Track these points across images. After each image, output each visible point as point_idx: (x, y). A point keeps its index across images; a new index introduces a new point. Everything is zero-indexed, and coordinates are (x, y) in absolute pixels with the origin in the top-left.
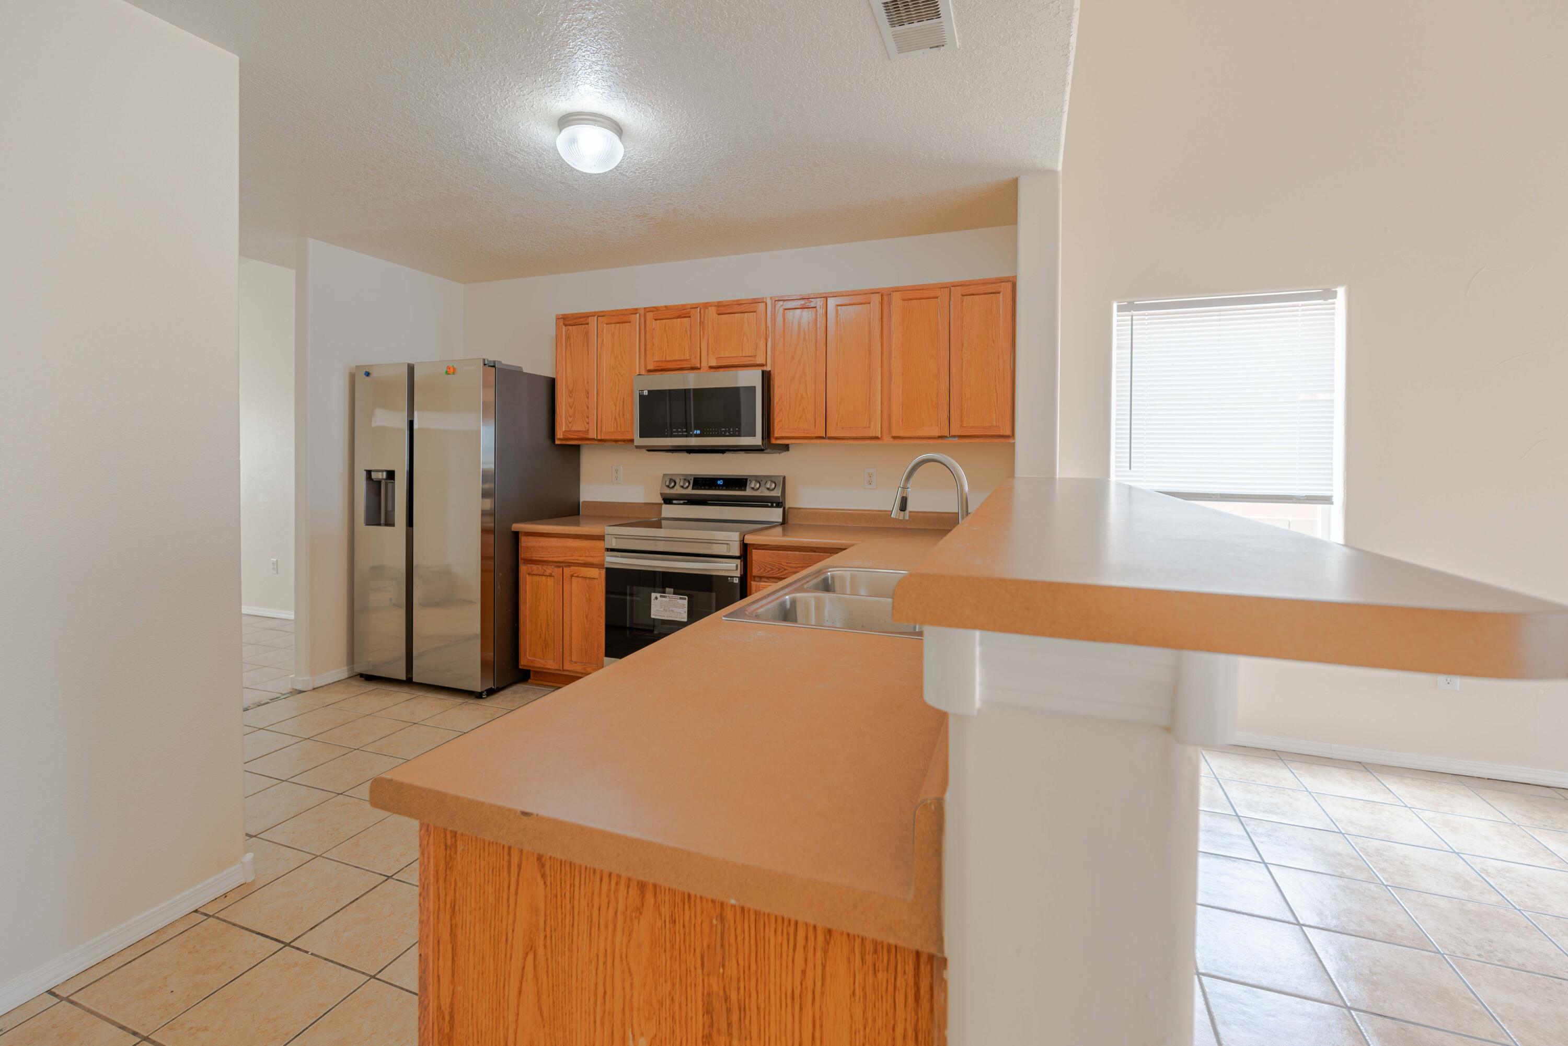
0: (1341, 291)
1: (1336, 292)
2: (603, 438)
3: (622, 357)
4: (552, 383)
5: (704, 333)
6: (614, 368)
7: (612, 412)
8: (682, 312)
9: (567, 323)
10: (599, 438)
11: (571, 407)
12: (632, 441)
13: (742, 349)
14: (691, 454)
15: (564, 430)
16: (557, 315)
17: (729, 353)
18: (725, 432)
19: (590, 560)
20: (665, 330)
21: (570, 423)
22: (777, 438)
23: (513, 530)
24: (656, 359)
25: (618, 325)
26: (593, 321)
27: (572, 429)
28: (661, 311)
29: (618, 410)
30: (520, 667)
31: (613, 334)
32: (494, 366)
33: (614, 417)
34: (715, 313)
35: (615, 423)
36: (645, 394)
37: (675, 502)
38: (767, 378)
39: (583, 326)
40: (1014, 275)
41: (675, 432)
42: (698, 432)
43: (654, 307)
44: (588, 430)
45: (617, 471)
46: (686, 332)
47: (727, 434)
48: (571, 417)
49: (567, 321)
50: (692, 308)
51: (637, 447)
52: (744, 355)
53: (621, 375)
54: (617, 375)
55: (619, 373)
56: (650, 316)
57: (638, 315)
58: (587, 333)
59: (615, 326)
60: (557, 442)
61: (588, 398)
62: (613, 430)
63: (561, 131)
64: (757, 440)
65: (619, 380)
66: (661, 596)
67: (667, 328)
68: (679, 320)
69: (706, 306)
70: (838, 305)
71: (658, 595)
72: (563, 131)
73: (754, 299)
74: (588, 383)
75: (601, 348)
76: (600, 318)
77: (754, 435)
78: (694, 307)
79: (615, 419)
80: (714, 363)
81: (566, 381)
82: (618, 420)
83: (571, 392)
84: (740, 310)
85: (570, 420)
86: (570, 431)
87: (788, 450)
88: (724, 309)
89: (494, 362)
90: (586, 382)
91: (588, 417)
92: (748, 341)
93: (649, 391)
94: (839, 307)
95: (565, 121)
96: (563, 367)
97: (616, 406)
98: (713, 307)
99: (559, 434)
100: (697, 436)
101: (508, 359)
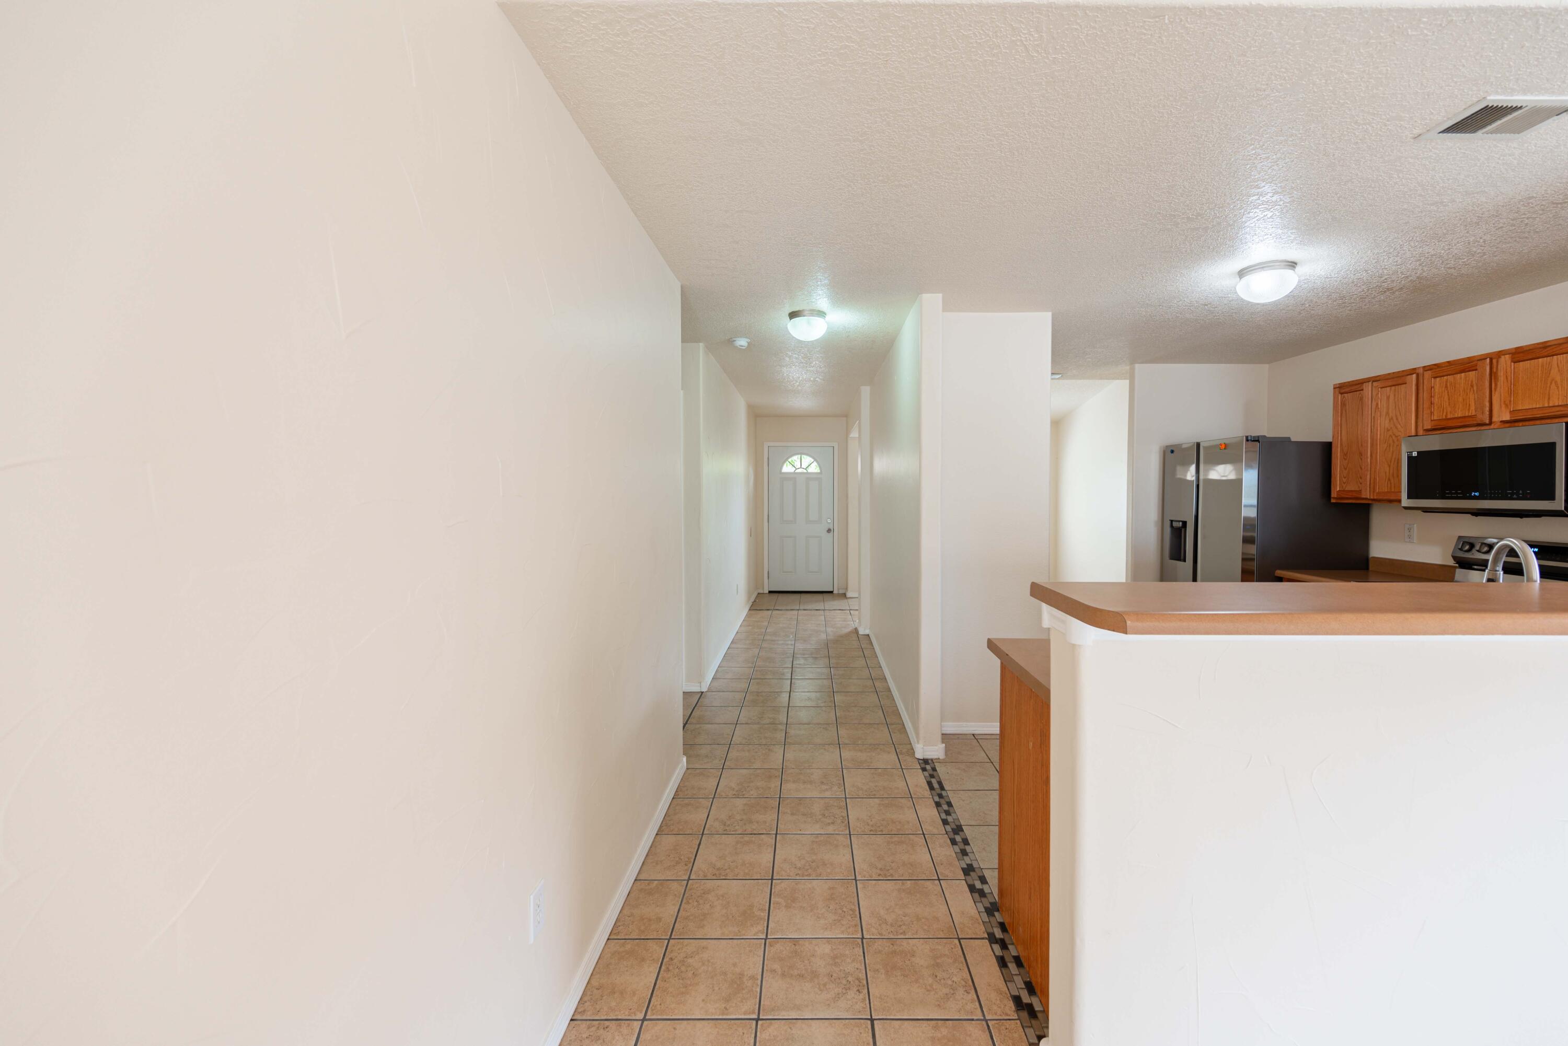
2: (1375, 498)
3: (1397, 419)
4: (1327, 448)
5: (1496, 385)
6: (1388, 430)
7: (1386, 473)
8: (1467, 365)
9: (1343, 391)
10: (1372, 498)
11: (1345, 469)
12: (1400, 501)
13: (1549, 399)
14: (1479, 517)
15: (1338, 489)
16: (1334, 385)
17: (1525, 405)
18: (1512, 494)
20: (1446, 387)
21: (1344, 483)
23: (1276, 575)
24: (1435, 418)
25: (1393, 388)
26: (1368, 388)
27: (1346, 489)
28: (1443, 367)
29: (1391, 472)
31: (1388, 398)
32: (1258, 441)
33: (1387, 477)
34: (1509, 362)
35: (1389, 483)
36: (1414, 455)
37: (1475, 567)
39: (1358, 392)
41: (1448, 494)
42: (1477, 494)
43: (1435, 365)
44: (1361, 491)
45: (1409, 530)
46: (1472, 386)
47: (1515, 496)
48: (1345, 478)
49: (1343, 389)
50: (1478, 360)
51: (1406, 508)
52: (1551, 405)
53: (1396, 437)
54: (1392, 437)
55: (1394, 435)
56: (1428, 374)
57: (1414, 376)
58: (1361, 399)
59: (1391, 389)
60: (1333, 501)
61: (1361, 459)
62: (1386, 491)
63: (1240, 279)
64: (1558, 505)
65: (1394, 442)
67: (1448, 384)
68: (1463, 374)
69: (1500, 354)
72: (1244, 279)
74: (1362, 445)
75: (1375, 412)
76: (1375, 384)
77: (1552, 498)
78: (1482, 358)
79: (1389, 480)
80: (1507, 417)
81: (1341, 445)
82: (1392, 481)
83: (1345, 455)
84: (1546, 354)
85: (1344, 480)
86: (1344, 491)
88: (1520, 354)
89: (1258, 437)
90: (1360, 445)
91: (1361, 478)
92: (1558, 387)
93: (1418, 452)
95: (1242, 273)
96: (1338, 433)
97: (1390, 466)
98: (1507, 356)
99: (1334, 493)
100: (1475, 498)
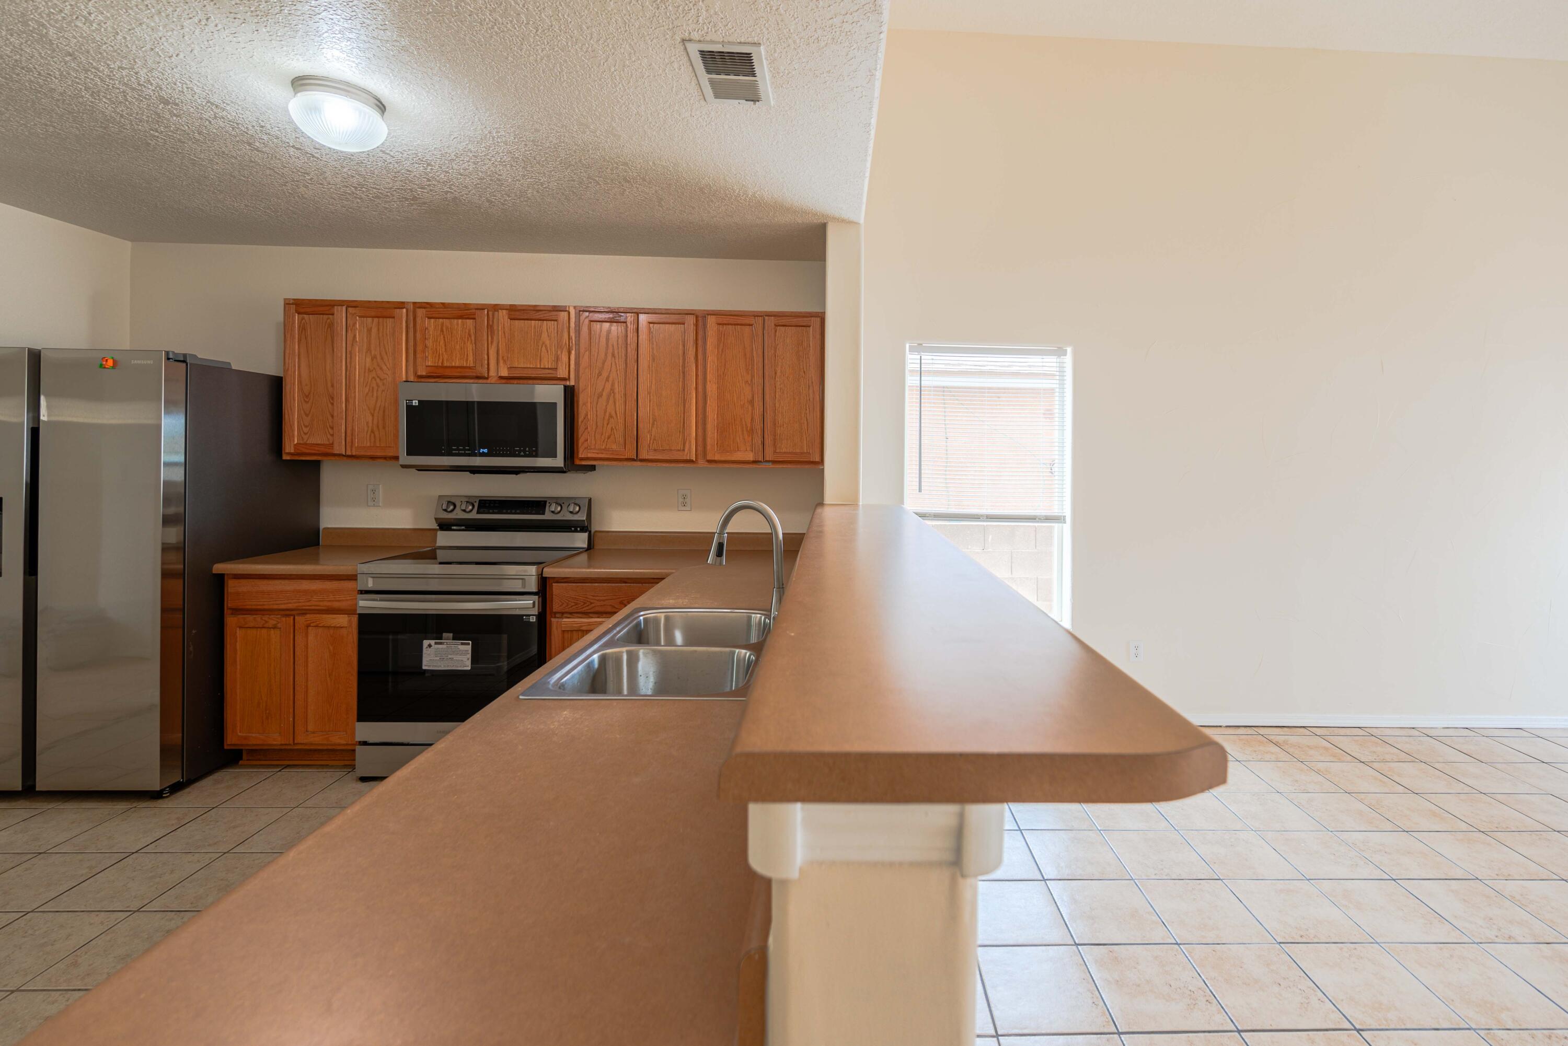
0: (1069, 350)
1: (1066, 350)
2: (354, 454)
3: (382, 359)
4: (276, 385)
5: (492, 338)
6: (370, 371)
7: (367, 423)
8: (465, 312)
9: (302, 310)
10: (349, 453)
11: (307, 415)
12: (396, 458)
13: (540, 360)
14: (476, 475)
15: (296, 442)
16: (285, 299)
17: (523, 363)
18: (520, 451)
19: (336, 605)
20: (442, 331)
21: (305, 434)
22: (582, 459)
23: (214, 572)
24: (430, 364)
25: (376, 320)
26: (341, 314)
27: (308, 442)
28: (437, 308)
29: (375, 422)
30: (226, 747)
31: (369, 330)
32: (184, 361)
33: (370, 428)
34: (506, 317)
35: (373, 435)
36: (414, 404)
37: (454, 528)
38: (570, 394)
39: (327, 316)
40: (823, 311)
41: (455, 450)
42: (486, 451)
43: (427, 303)
44: (333, 444)
45: (374, 491)
46: (470, 335)
47: (522, 454)
48: (306, 427)
49: (301, 307)
50: (476, 309)
51: (403, 466)
52: (542, 367)
53: (381, 379)
54: (376, 380)
55: (378, 377)
56: (421, 313)
57: (404, 310)
58: (331, 326)
59: (373, 320)
60: (285, 457)
61: (332, 404)
62: (368, 445)
63: (296, 94)
64: (559, 462)
65: (378, 386)
66: (436, 643)
67: (444, 328)
68: (460, 321)
69: (496, 308)
70: (650, 323)
71: (432, 642)
72: (299, 94)
73: (555, 306)
74: (332, 386)
75: (352, 345)
76: (350, 310)
77: (554, 455)
78: (481, 308)
79: (372, 431)
80: (504, 373)
81: (300, 382)
82: (377, 433)
83: (307, 397)
84: (537, 317)
85: (306, 430)
86: (306, 444)
87: (595, 470)
88: (517, 313)
89: (185, 355)
90: (329, 384)
91: (332, 428)
92: (548, 352)
93: (419, 401)
94: (651, 325)
95: (300, 83)
96: (295, 366)
97: (373, 416)
98: (504, 311)
99: (289, 447)
100: (483, 455)
101: (205, 352)
